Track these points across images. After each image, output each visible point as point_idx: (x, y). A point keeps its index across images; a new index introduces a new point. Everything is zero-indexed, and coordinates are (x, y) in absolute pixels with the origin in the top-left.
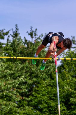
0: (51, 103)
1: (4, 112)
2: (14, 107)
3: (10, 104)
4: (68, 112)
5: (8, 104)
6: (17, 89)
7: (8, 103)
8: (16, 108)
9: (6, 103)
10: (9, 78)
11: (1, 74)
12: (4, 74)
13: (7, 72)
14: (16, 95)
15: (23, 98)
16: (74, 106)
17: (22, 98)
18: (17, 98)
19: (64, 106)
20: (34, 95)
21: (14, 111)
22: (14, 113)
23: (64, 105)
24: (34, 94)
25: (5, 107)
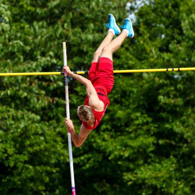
0: (116, 112)
1: (12, 133)
2: (33, 122)
3: (23, 115)
4: (155, 127)
5: (19, 117)
6: (40, 83)
7: (19, 114)
8: (37, 125)
9: (15, 115)
10: (20, 59)
11: (2, 50)
12: (10, 49)
13: (16, 45)
14: (37, 94)
15: (53, 100)
16: (166, 113)
17: (51, 101)
18: (40, 102)
19: (145, 115)
20: (80, 93)
21: (33, 132)
22: (32, 137)
23: (146, 113)
24: (81, 91)
25: (13, 122)
